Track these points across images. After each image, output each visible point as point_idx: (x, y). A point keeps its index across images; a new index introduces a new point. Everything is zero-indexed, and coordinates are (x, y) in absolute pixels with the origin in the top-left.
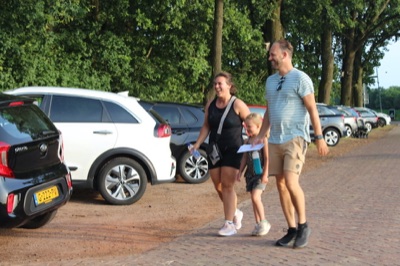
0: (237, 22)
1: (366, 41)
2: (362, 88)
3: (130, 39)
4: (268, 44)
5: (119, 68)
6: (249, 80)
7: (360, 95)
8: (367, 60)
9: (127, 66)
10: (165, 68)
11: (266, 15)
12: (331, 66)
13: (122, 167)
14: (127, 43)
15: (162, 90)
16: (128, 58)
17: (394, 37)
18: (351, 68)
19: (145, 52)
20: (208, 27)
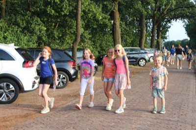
0: (95, 11)
4: (112, 21)
9: (43, 32)
11: (111, 9)
17: (175, 20)
18: (155, 32)
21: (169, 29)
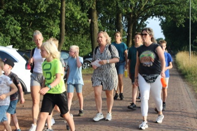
0: (73, 10)
1: (138, 18)
3: (20, 18)
4: (90, 20)
5: (14, 33)
6: (82, 37)
8: (139, 27)
11: (89, 6)
14: (18, 21)
16: (20, 28)
17: (151, 17)
18: (131, 30)
19: (28, 24)
20: (60, 12)
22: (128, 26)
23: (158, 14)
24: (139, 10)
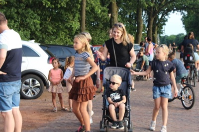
0: (94, 4)
1: (159, 13)
2: (157, 36)
3: (39, 12)
4: (110, 15)
5: (34, 27)
6: (101, 32)
7: (156, 39)
8: (159, 22)
9: (38, 26)
10: (58, 27)
12: (142, 25)
13: (31, 80)
14: (38, 15)
15: (56, 38)
16: (38, 22)
17: (172, 11)
18: (152, 26)
19: (48, 19)
20: (80, 6)
21: (166, 23)
22: (149, 21)
23: (180, 8)
24: (160, 4)
